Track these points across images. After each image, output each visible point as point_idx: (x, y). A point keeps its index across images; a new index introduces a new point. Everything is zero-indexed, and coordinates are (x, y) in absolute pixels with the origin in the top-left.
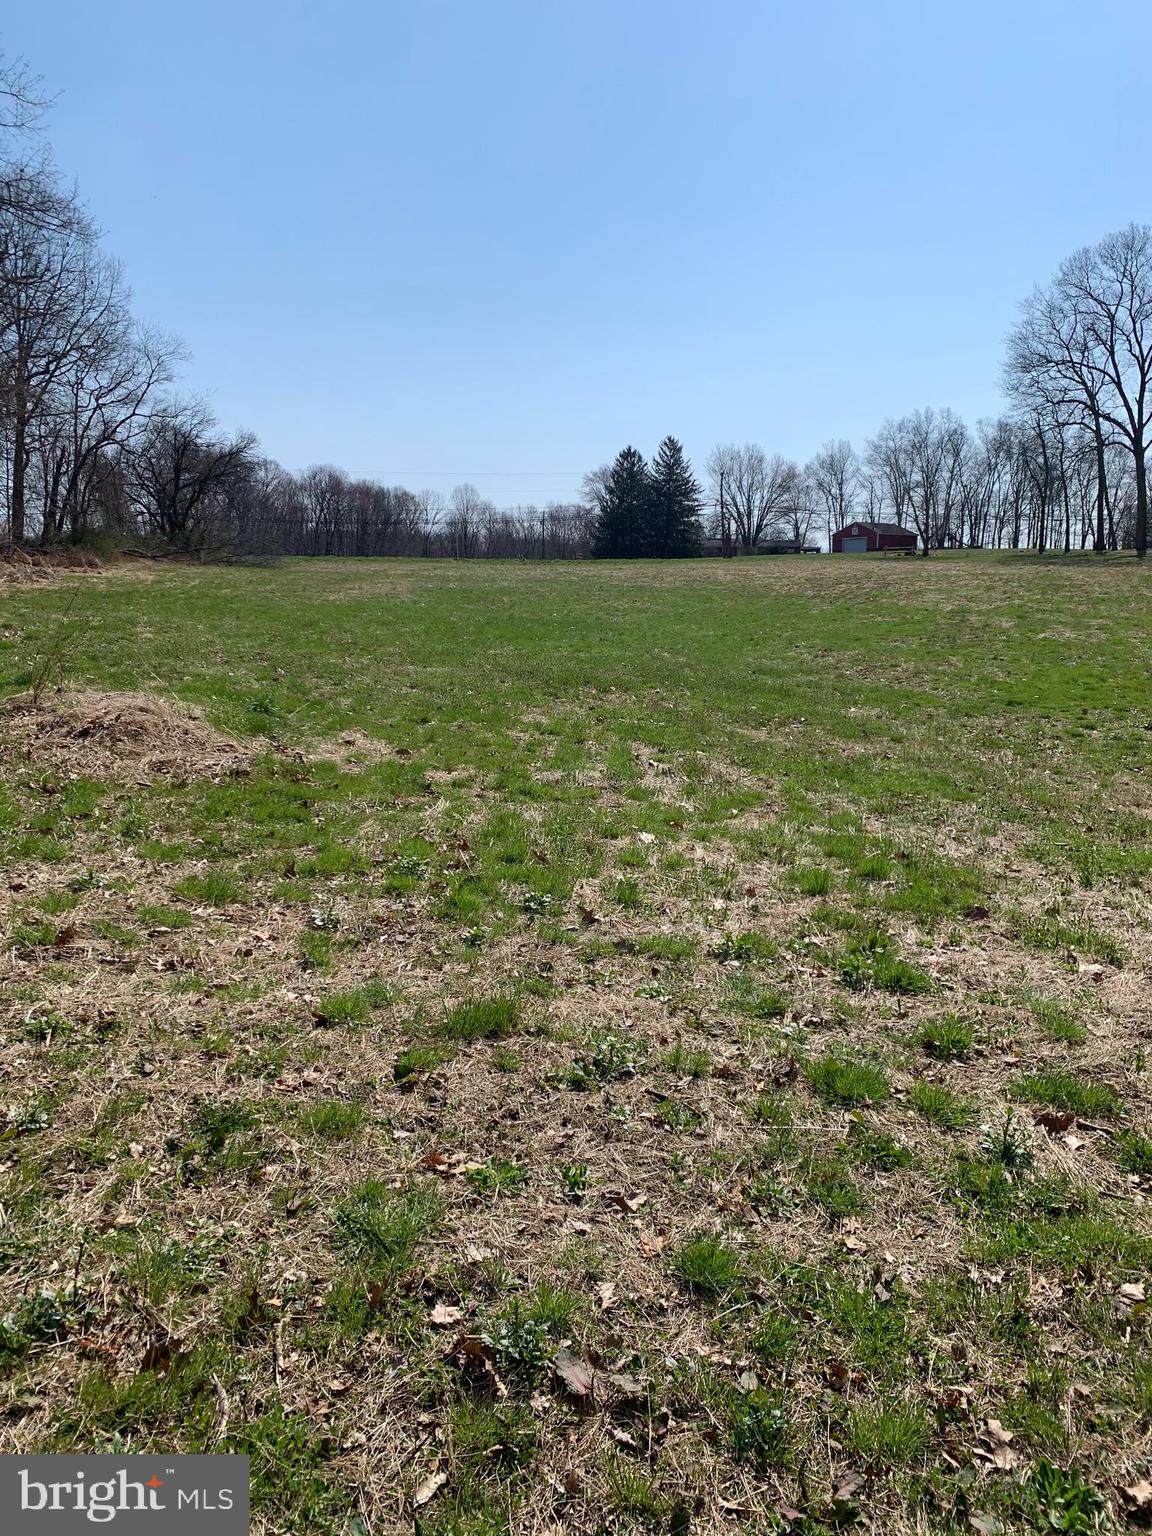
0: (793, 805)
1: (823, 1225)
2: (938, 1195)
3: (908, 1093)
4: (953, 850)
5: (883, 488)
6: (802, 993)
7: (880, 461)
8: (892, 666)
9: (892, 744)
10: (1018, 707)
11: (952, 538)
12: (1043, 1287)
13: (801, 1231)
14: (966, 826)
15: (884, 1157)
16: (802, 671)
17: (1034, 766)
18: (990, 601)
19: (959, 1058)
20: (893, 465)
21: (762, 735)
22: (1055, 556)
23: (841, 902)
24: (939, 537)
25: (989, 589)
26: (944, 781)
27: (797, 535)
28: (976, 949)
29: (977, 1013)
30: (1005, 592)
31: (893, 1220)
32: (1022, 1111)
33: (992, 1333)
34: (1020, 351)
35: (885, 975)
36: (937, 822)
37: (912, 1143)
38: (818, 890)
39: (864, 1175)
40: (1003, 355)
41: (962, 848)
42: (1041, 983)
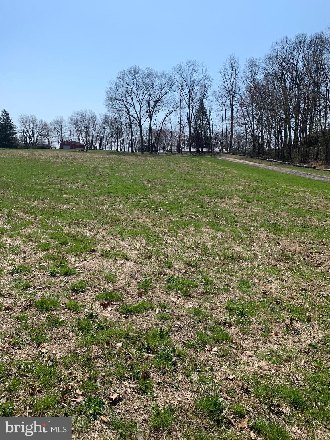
0: (42, 224)
1: (35, 348)
2: (71, 331)
3: (66, 304)
4: (89, 234)
5: (74, 131)
6: (37, 280)
7: (72, 123)
8: (77, 182)
9: (75, 205)
10: (111, 194)
11: (94, 147)
12: (96, 350)
13: (28, 351)
14: (93, 227)
15: (56, 324)
16: (49, 184)
17: (114, 210)
18: (104, 165)
19: (82, 292)
20: (76, 124)
21: (35, 203)
22: (121, 153)
23: (53, 252)
24: (91, 146)
25: (104, 161)
26: (88, 215)
27: (49, 143)
28: (91, 261)
29: (88, 279)
30: (108, 162)
31: (57, 341)
32: (98, 303)
33: (81, 366)
34: (109, 96)
35: (63, 272)
36: (85, 227)
37: (65, 318)
38: (46, 249)
39: (50, 330)
40: (105, 96)
41: (91, 233)
42: (107, 268)
